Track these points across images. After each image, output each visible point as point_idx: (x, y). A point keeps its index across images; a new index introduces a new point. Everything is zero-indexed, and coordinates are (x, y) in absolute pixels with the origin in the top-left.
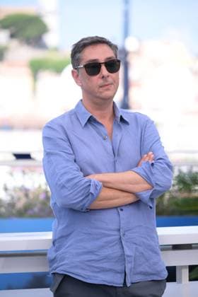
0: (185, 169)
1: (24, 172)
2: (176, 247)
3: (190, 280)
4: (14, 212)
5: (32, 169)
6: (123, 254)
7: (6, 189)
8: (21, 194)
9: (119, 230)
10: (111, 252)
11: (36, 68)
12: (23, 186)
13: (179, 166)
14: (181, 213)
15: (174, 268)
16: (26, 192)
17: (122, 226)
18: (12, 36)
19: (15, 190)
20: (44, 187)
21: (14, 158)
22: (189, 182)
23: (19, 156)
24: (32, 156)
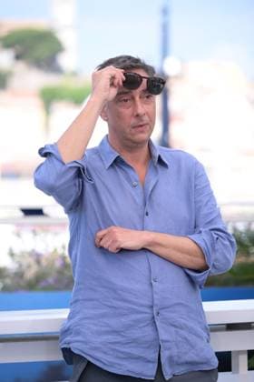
0: (241, 227)
1: (34, 232)
2: (231, 327)
3: (249, 369)
4: (22, 283)
5: (45, 228)
6: (157, 338)
7: (12, 254)
8: (31, 261)
9: (152, 307)
10: (141, 335)
11: (49, 98)
12: (33, 251)
13: (234, 222)
14: (238, 283)
15: (229, 354)
16: (38, 258)
17: (156, 302)
18: (18, 57)
19: (23, 254)
20: (60, 251)
21: (22, 214)
22: (247, 242)
23: (29, 212)
24: (45, 211)
